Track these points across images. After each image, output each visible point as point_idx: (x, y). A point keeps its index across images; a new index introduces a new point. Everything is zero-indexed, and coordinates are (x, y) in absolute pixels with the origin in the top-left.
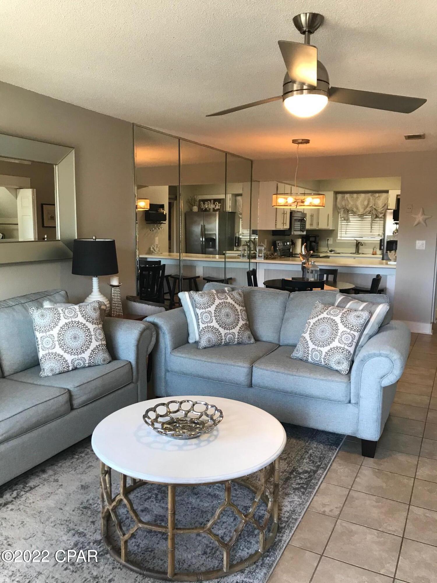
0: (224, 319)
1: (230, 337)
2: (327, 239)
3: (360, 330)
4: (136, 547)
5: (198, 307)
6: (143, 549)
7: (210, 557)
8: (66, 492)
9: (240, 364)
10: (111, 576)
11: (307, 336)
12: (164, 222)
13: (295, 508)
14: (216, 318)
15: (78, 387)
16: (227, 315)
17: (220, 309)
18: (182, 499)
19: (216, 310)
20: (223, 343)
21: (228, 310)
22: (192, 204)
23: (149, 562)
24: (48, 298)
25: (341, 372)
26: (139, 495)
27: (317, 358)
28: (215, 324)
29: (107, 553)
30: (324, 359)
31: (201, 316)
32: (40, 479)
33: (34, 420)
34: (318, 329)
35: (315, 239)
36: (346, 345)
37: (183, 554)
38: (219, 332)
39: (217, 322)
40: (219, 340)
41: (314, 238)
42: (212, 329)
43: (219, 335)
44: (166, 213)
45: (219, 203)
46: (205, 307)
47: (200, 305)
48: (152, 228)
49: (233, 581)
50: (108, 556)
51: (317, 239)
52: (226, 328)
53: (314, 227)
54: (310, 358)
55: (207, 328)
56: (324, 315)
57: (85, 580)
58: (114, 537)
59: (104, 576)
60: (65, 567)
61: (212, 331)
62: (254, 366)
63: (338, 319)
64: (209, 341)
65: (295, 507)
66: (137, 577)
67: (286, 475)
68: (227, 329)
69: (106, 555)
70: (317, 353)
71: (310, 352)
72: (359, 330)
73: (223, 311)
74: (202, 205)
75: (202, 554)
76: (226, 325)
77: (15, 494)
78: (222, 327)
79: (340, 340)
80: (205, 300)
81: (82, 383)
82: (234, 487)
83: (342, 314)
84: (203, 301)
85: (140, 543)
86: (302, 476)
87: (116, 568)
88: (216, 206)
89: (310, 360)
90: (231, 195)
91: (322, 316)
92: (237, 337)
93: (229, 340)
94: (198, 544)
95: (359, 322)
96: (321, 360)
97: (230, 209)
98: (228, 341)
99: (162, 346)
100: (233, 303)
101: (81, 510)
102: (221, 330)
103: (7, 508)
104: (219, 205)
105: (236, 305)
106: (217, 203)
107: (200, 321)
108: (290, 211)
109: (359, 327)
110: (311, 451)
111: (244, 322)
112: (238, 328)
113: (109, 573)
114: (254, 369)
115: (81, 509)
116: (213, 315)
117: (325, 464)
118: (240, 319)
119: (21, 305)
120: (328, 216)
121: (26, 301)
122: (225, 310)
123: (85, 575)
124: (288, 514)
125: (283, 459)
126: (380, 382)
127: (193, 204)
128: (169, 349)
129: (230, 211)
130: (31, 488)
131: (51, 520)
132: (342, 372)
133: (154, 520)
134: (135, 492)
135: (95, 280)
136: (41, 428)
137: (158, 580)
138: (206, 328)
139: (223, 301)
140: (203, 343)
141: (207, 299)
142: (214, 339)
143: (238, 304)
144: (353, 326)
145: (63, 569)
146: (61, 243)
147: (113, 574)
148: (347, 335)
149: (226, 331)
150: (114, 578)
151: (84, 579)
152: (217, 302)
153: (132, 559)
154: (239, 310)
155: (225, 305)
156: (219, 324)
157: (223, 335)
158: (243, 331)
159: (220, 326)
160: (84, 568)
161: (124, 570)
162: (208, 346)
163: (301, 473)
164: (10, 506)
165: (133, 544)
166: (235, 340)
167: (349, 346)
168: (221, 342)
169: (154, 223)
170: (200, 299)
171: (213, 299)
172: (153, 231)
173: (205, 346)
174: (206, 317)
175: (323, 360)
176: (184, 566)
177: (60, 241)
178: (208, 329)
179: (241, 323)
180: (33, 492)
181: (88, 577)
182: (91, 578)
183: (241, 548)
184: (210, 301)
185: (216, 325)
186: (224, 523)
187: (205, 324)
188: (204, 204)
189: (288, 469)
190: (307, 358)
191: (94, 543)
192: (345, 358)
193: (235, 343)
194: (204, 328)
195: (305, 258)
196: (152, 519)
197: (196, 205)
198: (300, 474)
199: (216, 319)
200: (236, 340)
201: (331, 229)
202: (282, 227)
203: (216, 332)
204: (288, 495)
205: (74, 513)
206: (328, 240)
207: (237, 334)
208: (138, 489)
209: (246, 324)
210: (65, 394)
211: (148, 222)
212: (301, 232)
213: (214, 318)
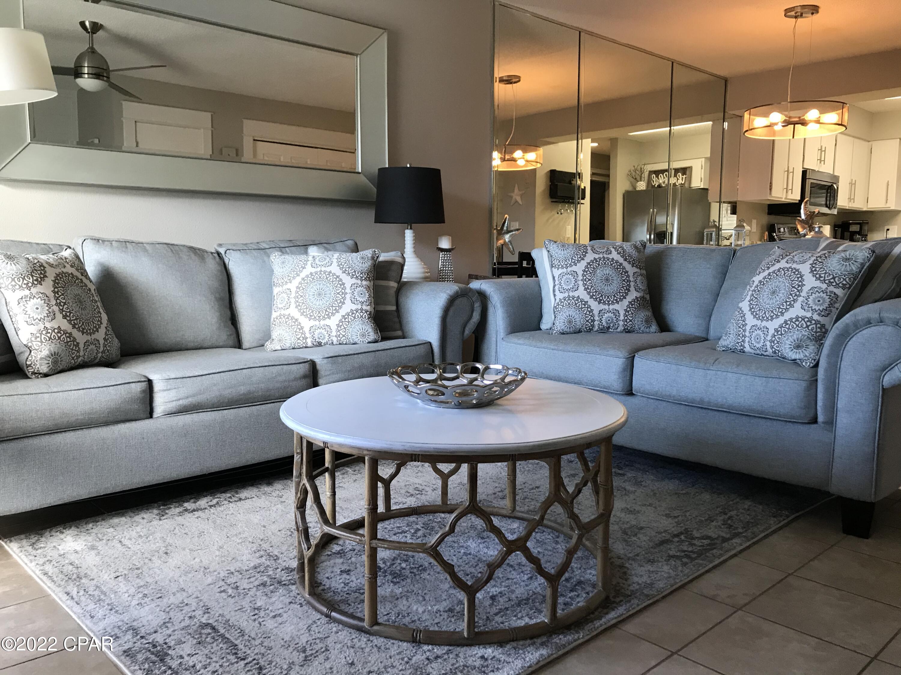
0: (600, 286)
1: (609, 317)
2: (886, 228)
3: (850, 286)
4: (343, 585)
5: (555, 266)
6: (352, 589)
7: (455, 618)
8: (284, 509)
9: (611, 352)
10: (281, 611)
11: (745, 306)
12: (582, 201)
13: (657, 581)
14: (585, 282)
15: (330, 359)
16: (607, 280)
17: (594, 268)
18: (456, 541)
19: (587, 270)
20: (596, 328)
21: (608, 271)
22: (636, 179)
23: (349, 605)
24: (324, 247)
25: (802, 363)
26: (389, 528)
27: (758, 343)
28: (582, 293)
29: (293, 584)
30: (771, 341)
31: (558, 280)
32: (259, 491)
33: (243, 389)
34: (766, 291)
35: (861, 228)
36: (816, 313)
37: (413, 605)
38: (588, 308)
39: (586, 289)
40: (587, 321)
41: (859, 226)
42: (577, 302)
43: (588, 313)
44: (585, 187)
45: (683, 175)
46: (566, 265)
47: (559, 261)
48: (561, 210)
49: (477, 654)
50: (293, 588)
51: (866, 228)
52: (602, 302)
53: (858, 205)
54: (746, 345)
55: (567, 299)
56: (783, 264)
57: (241, 609)
58: (317, 568)
59: (270, 608)
60: (222, 589)
61: (576, 304)
62: (636, 355)
63: (805, 269)
64: (570, 322)
65: (657, 579)
66: (319, 619)
67: (664, 537)
68: (604, 303)
69: (290, 586)
70: (759, 332)
71: (747, 334)
72: (848, 286)
73: (599, 273)
74: (654, 180)
75: (444, 611)
76: (602, 296)
77: (215, 501)
78: (596, 300)
79: (804, 304)
80: (568, 253)
81: (337, 354)
82: (557, 539)
83: (815, 258)
84: (564, 254)
85: (352, 581)
86: (695, 542)
87: (295, 603)
88: (678, 179)
89: (747, 349)
90: (703, 159)
91: (777, 266)
92: (622, 318)
93: (607, 323)
94: (445, 597)
95: (848, 269)
96: (766, 346)
97: (702, 183)
98: (604, 324)
99: (492, 328)
100: (621, 260)
101: (292, 532)
102: (594, 305)
103: (194, 514)
104: (682, 178)
105: (625, 264)
106: (680, 174)
107: (557, 288)
108: (801, 170)
109: (847, 279)
110: (733, 513)
111: (638, 295)
112: (626, 302)
113: (280, 606)
114: (637, 360)
115: (292, 530)
116: (580, 278)
117: (753, 533)
118: (632, 289)
119: (278, 249)
120: (888, 185)
121: (287, 246)
122: (602, 271)
123: (243, 603)
124: (638, 587)
125: (671, 517)
126: (879, 379)
127: (638, 178)
128: (502, 334)
129: (702, 187)
130: (240, 499)
131: (242, 536)
132: (804, 364)
133: (393, 558)
134: (387, 522)
135: (409, 234)
136: (257, 406)
137: (348, 629)
138: (565, 300)
139: (601, 256)
140: (560, 325)
141: (571, 251)
142: (579, 320)
143: (630, 263)
144: (834, 278)
145: (219, 590)
146: (363, 179)
147: (285, 609)
148: (819, 295)
149: (602, 307)
150: (283, 614)
151: (240, 607)
152: (590, 256)
153: (326, 597)
154: (631, 274)
155: (605, 263)
156: (589, 293)
157: (596, 312)
158: (635, 308)
159: (591, 297)
160: (249, 595)
161: (305, 608)
162: (568, 330)
163: (697, 538)
164: (199, 513)
165: (341, 581)
166: (619, 324)
167: (823, 316)
168: (593, 326)
169: (563, 202)
170: (559, 252)
171: (584, 252)
172: (561, 214)
173: (563, 330)
174: (568, 282)
175: (768, 344)
176: (403, 620)
177: (361, 175)
178: (569, 301)
179: (633, 295)
180: (239, 503)
181: (247, 606)
182: (249, 608)
183: (520, 615)
184: (577, 255)
185: (584, 296)
186: (508, 579)
187: (565, 292)
188: (657, 177)
189: (673, 529)
190: (741, 346)
191: (283, 570)
192: (812, 338)
193: (619, 330)
194: (563, 300)
195: (806, 226)
196: (390, 556)
197: (643, 179)
198: (693, 538)
199: (584, 285)
200: (621, 323)
201: (893, 208)
202: (784, 196)
203: (583, 306)
204: (652, 562)
205: (279, 533)
206: (888, 230)
207: (622, 313)
208: (392, 520)
209: (643, 298)
210: (303, 364)
211: (554, 200)
212: (827, 209)
213: (581, 283)
